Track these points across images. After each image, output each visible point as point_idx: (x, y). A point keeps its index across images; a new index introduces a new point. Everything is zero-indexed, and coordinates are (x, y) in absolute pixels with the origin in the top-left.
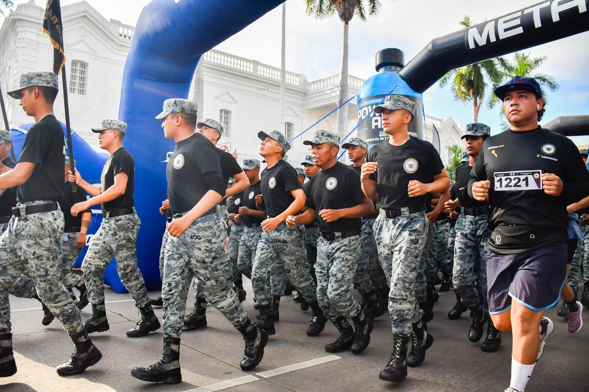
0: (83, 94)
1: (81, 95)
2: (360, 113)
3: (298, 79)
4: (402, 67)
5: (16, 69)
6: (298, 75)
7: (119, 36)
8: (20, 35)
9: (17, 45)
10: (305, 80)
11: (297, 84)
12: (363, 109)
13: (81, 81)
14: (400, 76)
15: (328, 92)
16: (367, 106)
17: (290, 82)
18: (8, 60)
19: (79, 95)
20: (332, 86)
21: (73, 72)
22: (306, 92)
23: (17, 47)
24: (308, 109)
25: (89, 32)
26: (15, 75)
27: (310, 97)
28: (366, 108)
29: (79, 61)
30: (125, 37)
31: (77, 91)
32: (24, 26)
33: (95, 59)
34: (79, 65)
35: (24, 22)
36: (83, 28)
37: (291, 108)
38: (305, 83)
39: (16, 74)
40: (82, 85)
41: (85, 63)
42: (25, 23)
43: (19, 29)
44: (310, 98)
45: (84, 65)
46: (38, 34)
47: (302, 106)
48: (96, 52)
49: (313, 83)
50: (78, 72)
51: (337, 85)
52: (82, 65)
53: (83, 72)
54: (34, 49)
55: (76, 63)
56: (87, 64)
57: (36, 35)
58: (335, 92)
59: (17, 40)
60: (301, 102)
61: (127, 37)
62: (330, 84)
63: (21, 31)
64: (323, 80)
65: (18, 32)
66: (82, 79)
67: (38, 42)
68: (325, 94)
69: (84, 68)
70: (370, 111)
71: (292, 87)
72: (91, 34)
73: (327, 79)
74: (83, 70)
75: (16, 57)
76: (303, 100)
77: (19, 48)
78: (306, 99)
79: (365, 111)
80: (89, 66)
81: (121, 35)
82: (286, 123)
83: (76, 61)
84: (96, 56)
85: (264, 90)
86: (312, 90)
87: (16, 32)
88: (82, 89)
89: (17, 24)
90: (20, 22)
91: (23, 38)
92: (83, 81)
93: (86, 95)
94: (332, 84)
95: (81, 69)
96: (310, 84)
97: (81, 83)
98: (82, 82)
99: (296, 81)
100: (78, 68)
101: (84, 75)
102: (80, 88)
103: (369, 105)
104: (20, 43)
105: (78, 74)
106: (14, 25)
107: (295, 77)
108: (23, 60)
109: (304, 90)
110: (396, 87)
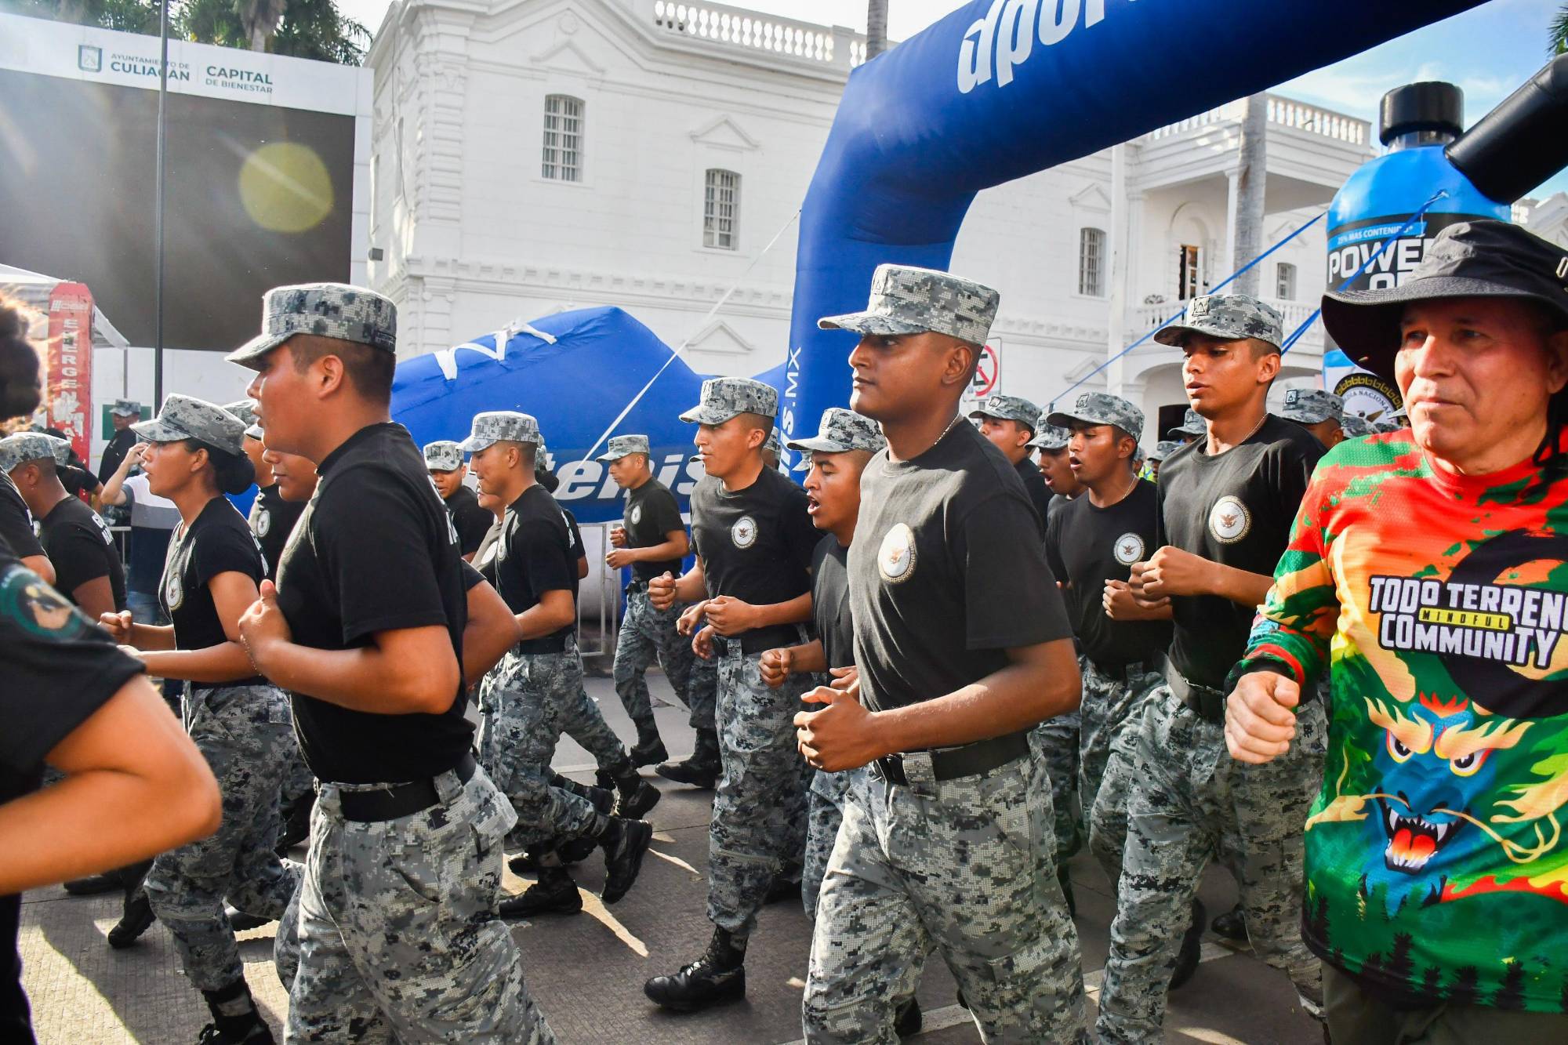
0: (573, 179)
1: (570, 183)
2: (1334, 261)
4: (1458, 134)
5: (420, 128)
7: (656, 26)
8: (428, 46)
9: (422, 69)
12: (1346, 252)
13: (569, 146)
14: (1452, 160)
15: (1204, 143)
16: (1358, 244)
18: (396, 105)
19: (565, 182)
20: (1214, 124)
21: (549, 127)
22: (1138, 143)
23: (422, 75)
24: (1145, 191)
25: (583, 20)
26: (419, 143)
27: (1151, 156)
28: (1354, 250)
29: (561, 97)
30: (670, 25)
31: (559, 172)
32: (436, 23)
33: (599, 90)
34: (562, 106)
35: (435, 11)
36: (569, 12)
37: (1097, 190)
39: (422, 139)
40: (572, 156)
41: (576, 100)
42: (439, 16)
43: (425, 31)
44: (1151, 161)
45: (574, 105)
46: (467, 39)
47: (1130, 182)
48: (602, 71)
50: (561, 124)
51: (1227, 124)
52: (571, 105)
53: (572, 125)
54: (460, 76)
55: (555, 102)
56: (582, 103)
57: (463, 40)
58: (1222, 142)
59: (421, 57)
61: (676, 27)
63: (431, 35)
65: (424, 37)
66: (572, 141)
67: (469, 59)
68: (1195, 149)
69: (575, 114)
70: (1366, 259)
72: (588, 25)
74: (573, 117)
75: (419, 97)
76: (1131, 165)
77: (426, 76)
78: (1140, 163)
79: (1350, 258)
80: (588, 107)
81: (659, 23)
82: (1083, 231)
83: (555, 96)
84: (603, 81)
87: (418, 39)
88: (571, 166)
89: (422, 18)
90: (429, 13)
91: (436, 53)
92: (574, 147)
93: (580, 181)
94: (1214, 119)
95: (568, 116)
97: (569, 153)
98: (571, 150)
100: (561, 113)
101: (575, 130)
102: (566, 165)
103: (1363, 242)
104: (429, 63)
105: (561, 130)
106: (413, 22)
108: (437, 106)
110: (1439, 193)
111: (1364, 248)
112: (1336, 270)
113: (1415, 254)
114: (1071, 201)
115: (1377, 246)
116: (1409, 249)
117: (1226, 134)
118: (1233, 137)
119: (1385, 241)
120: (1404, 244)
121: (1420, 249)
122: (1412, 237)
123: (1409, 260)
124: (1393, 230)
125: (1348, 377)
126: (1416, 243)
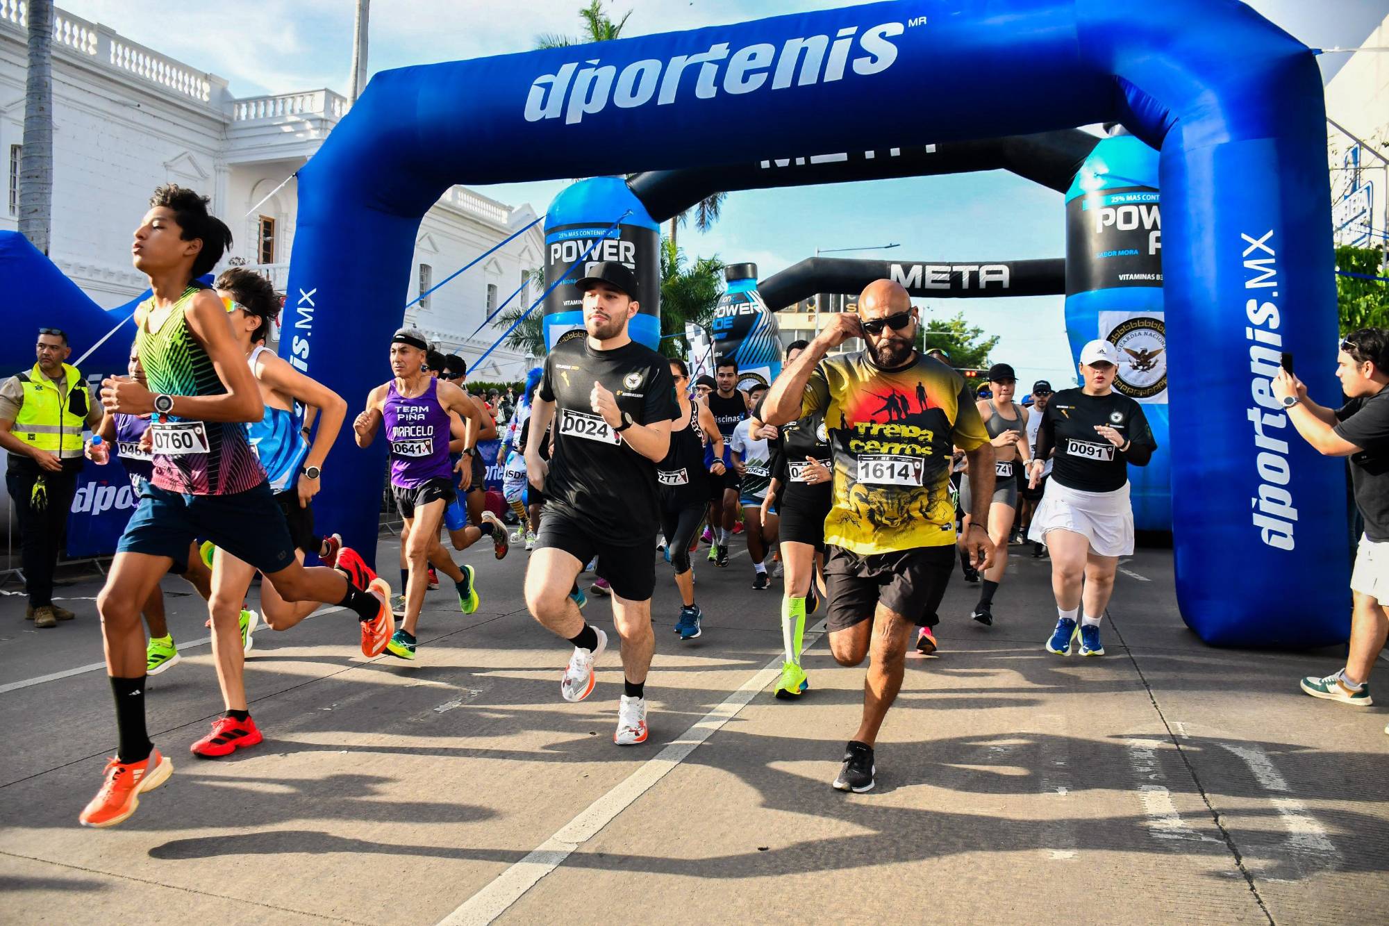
3: (206, 87)
6: (207, 78)
10: (224, 93)
11: (206, 98)
12: (566, 244)
14: (631, 189)
15: (287, 129)
17: (187, 92)
20: (297, 115)
22: (226, 121)
24: (231, 165)
27: (237, 134)
28: (572, 244)
37: (189, 158)
38: (224, 97)
44: (237, 139)
47: (217, 154)
49: (247, 101)
51: (311, 117)
58: (304, 131)
60: (215, 145)
62: (292, 111)
64: (274, 99)
68: (280, 134)
71: (193, 104)
73: (284, 98)
76: (218, 140)
78: (227, 140)
85: (125, 105)
86: (243, 118)
94: (297, 111)
96: (239, 102)
99: (202, 91)
107: (199, 81)
109: (223, 115)
110: (628, 211)
111: (580, 242)
112: (558, 256)
113: (614, 251)
114: (166, 165)
115: (590, 243)
116: (611, 247)
117: (309, 125)
118: (315, 129)
119: (596, 240)
120: (607, 243)
121: (617, 247)
122: (613, 239)
123: (611, 254)
124: (599, 233)
125: (570, 332)
126: (615, 243)
